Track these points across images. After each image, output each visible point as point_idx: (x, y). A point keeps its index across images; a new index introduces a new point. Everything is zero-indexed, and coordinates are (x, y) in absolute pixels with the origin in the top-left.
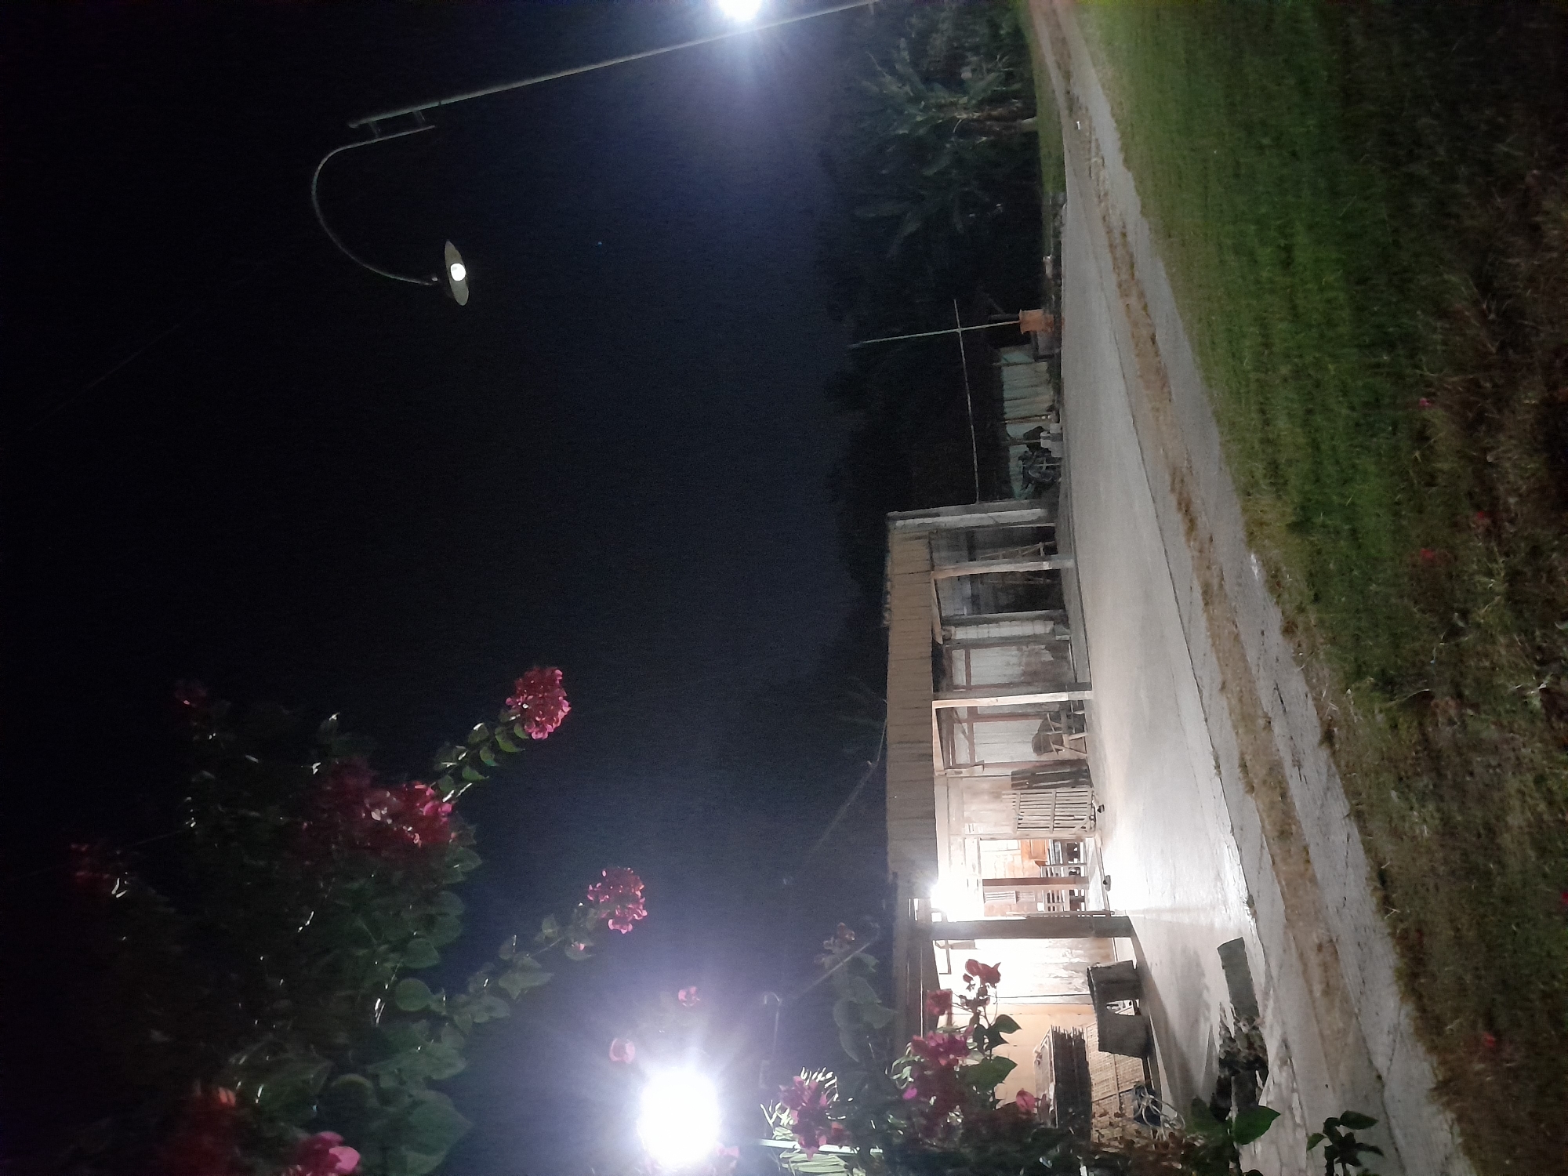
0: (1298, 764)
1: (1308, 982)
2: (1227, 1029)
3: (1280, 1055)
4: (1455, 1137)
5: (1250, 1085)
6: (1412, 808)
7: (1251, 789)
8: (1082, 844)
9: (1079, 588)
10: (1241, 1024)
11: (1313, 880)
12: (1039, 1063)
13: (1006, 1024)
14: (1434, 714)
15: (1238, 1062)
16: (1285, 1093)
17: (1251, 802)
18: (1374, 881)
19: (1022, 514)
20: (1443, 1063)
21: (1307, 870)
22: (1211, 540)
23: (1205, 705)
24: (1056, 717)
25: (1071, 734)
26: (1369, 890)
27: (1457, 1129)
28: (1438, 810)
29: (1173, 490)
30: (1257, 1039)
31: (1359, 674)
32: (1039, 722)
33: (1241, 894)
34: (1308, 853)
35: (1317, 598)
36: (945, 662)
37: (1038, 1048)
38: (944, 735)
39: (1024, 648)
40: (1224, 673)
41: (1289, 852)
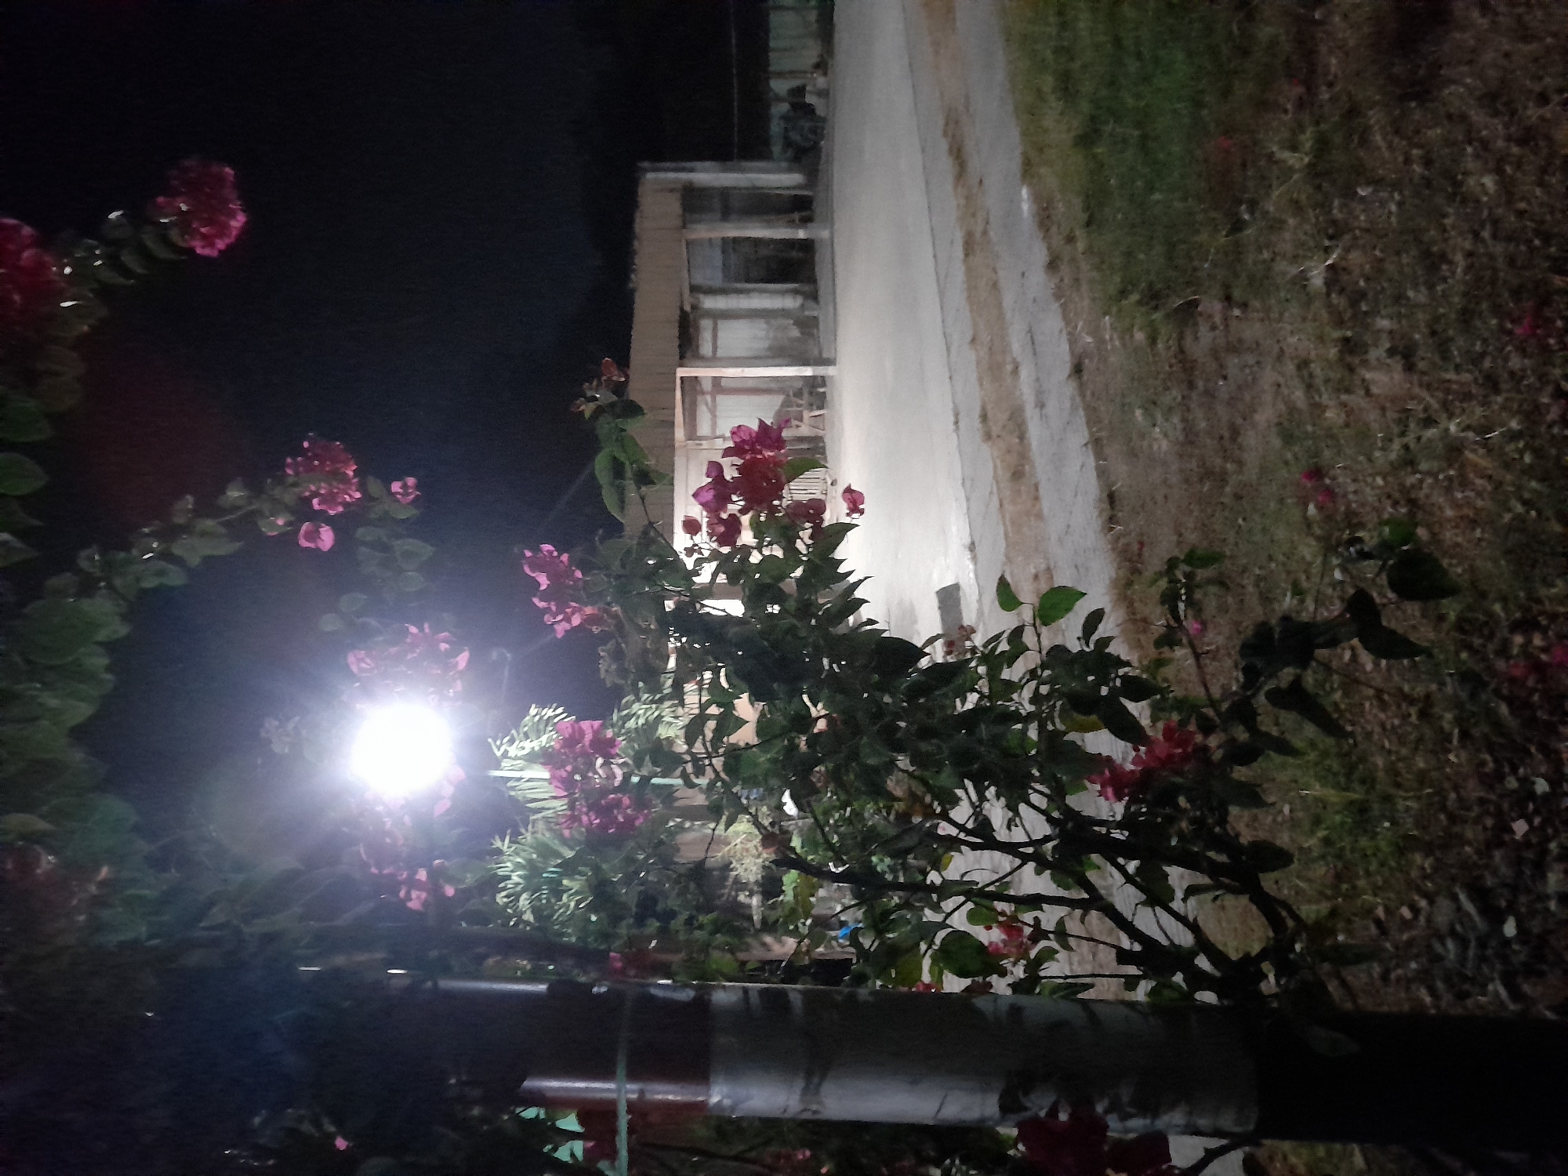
0: (1041, 405)
6: (1154, 425)
7: (988, 436)
9: (833, 257)
11: (1039, 516)
17: (987, 450)
18: (1102, 502)
19: (780, 179)
21: (1034, 506)
22: (981, 183)
23: (952, 362)
24: (799, 394)
25: (812, 410)
26: (1096, 514)
32: (781, 398)
33: (964, 541)
34: (1038, 491)
36: (692, 330)
38: (687, 406)
39: (773, 322)
40: (975, 325)
41: (1019, 491)
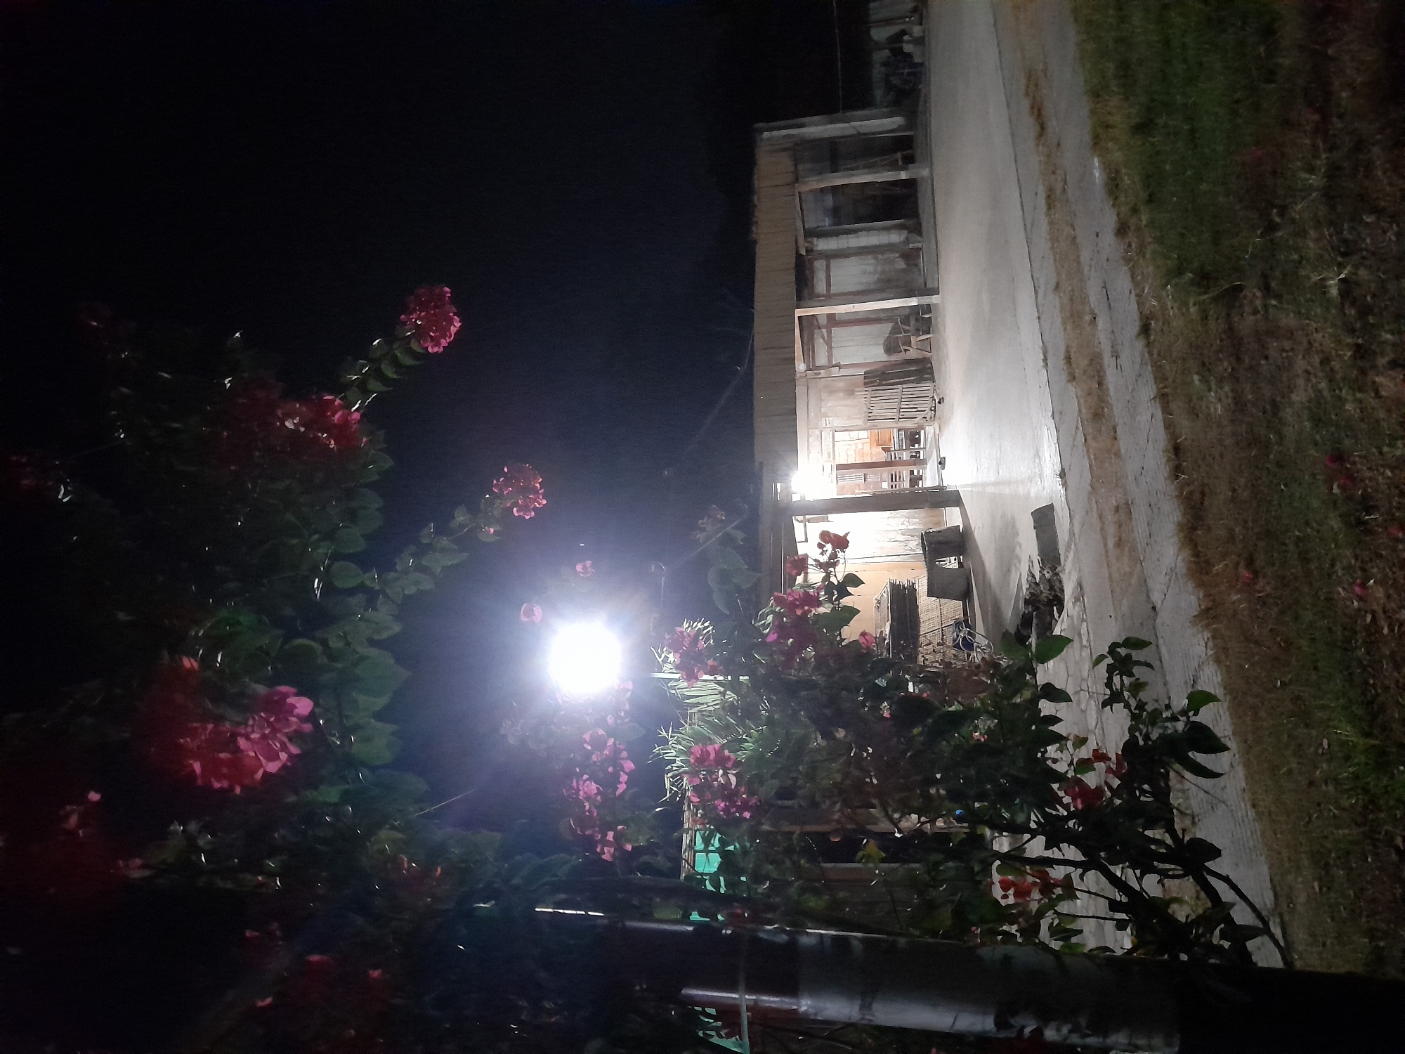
0: (1116, 354)
1: (1104, 538)
2: (1033, 576)
3: (1075, 595)
4: (1209, 650)
5: (1048, 619)
6: (1210, 390)
7: (1072, 378)
8: (922, 432)
9: (933, 193)
10: (1045, 572)
11: (1118, 454)
12: (878, 607)
13: (853, 580)
14: (1242, 306)
15: (1039, 601)
16: (1076, 623)
17: (1071, 390)
18: (1169, 452)
19: (884, 124)
20: (1207, 595)
21: (1113, 445)
22: (1059, 145)
23: (1039, 303)
24: (906, 320)
25: (919, 335)
26: (1164, 460)
27: (1210, 644)
28: (1233, 390)
29: (1027, 94)
30: (1057, 584)
31: (1180, 271)
32: (890, 325)
33: (1055, 467)
34: (1116, 432)
35: (1150, 200)
36: (807, 272)
37: (878, 597)
38: (805, 340)
39: (880, 257)
40: (1058, 274)
41: (1100, 431)
